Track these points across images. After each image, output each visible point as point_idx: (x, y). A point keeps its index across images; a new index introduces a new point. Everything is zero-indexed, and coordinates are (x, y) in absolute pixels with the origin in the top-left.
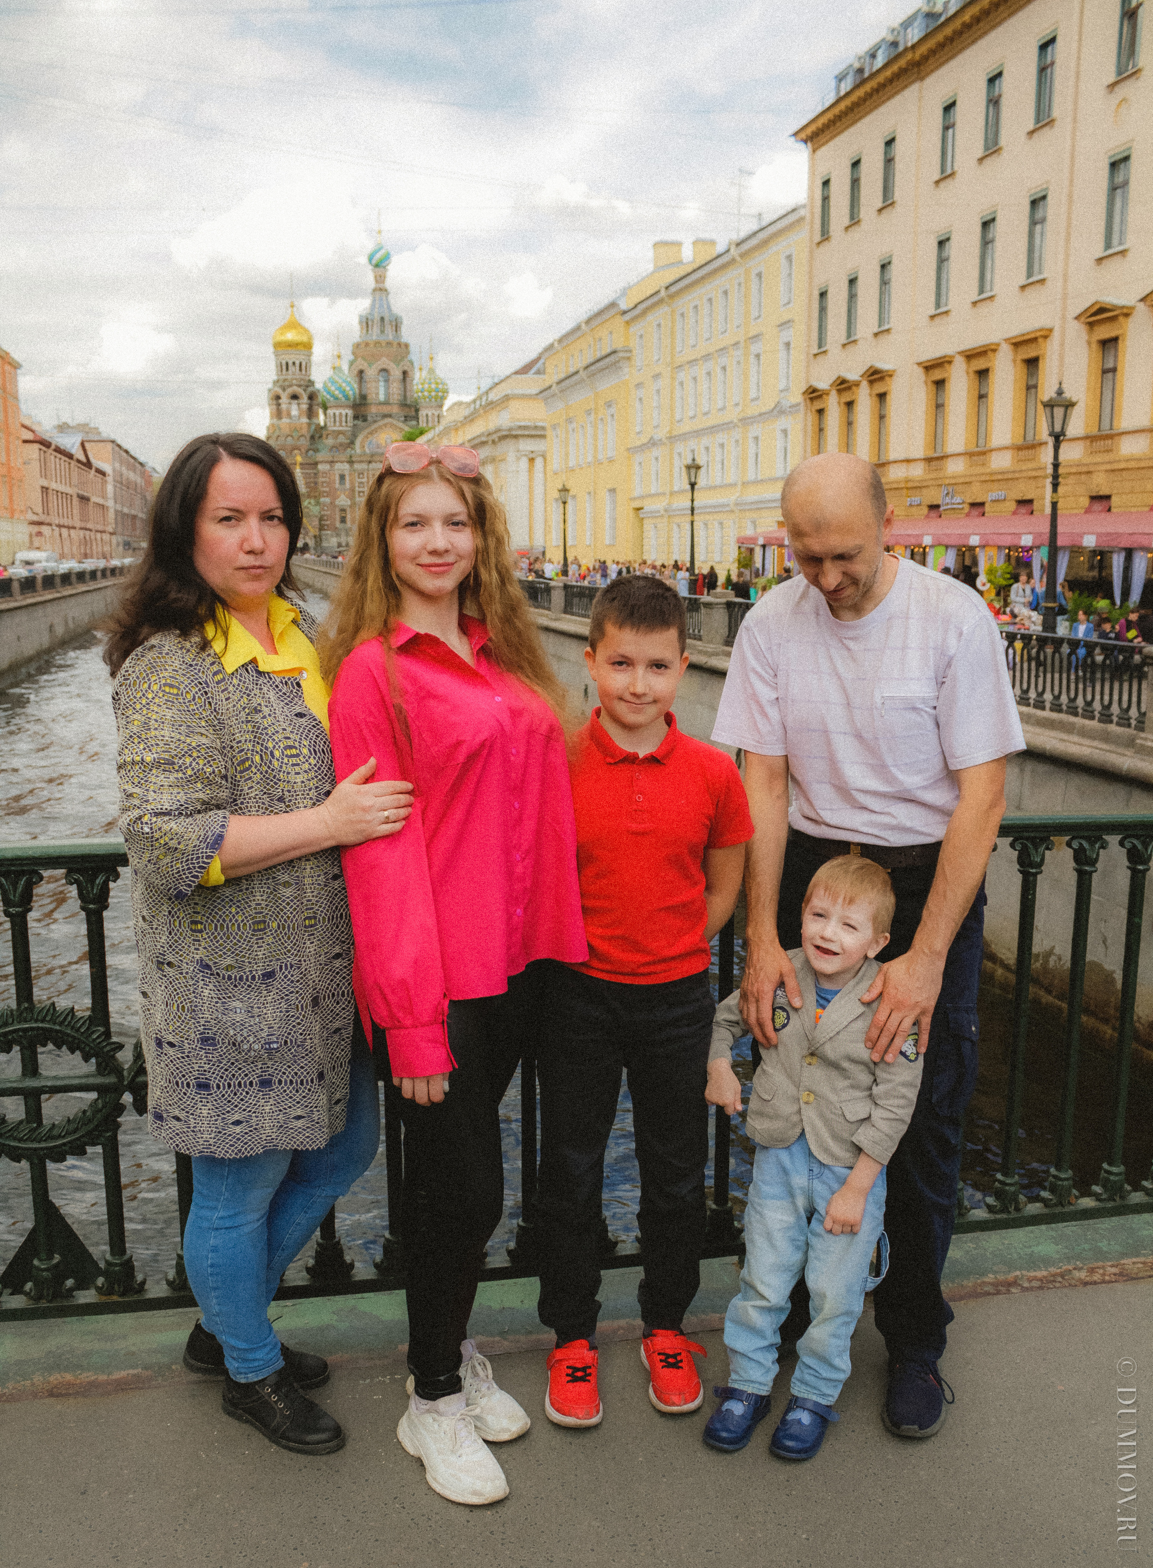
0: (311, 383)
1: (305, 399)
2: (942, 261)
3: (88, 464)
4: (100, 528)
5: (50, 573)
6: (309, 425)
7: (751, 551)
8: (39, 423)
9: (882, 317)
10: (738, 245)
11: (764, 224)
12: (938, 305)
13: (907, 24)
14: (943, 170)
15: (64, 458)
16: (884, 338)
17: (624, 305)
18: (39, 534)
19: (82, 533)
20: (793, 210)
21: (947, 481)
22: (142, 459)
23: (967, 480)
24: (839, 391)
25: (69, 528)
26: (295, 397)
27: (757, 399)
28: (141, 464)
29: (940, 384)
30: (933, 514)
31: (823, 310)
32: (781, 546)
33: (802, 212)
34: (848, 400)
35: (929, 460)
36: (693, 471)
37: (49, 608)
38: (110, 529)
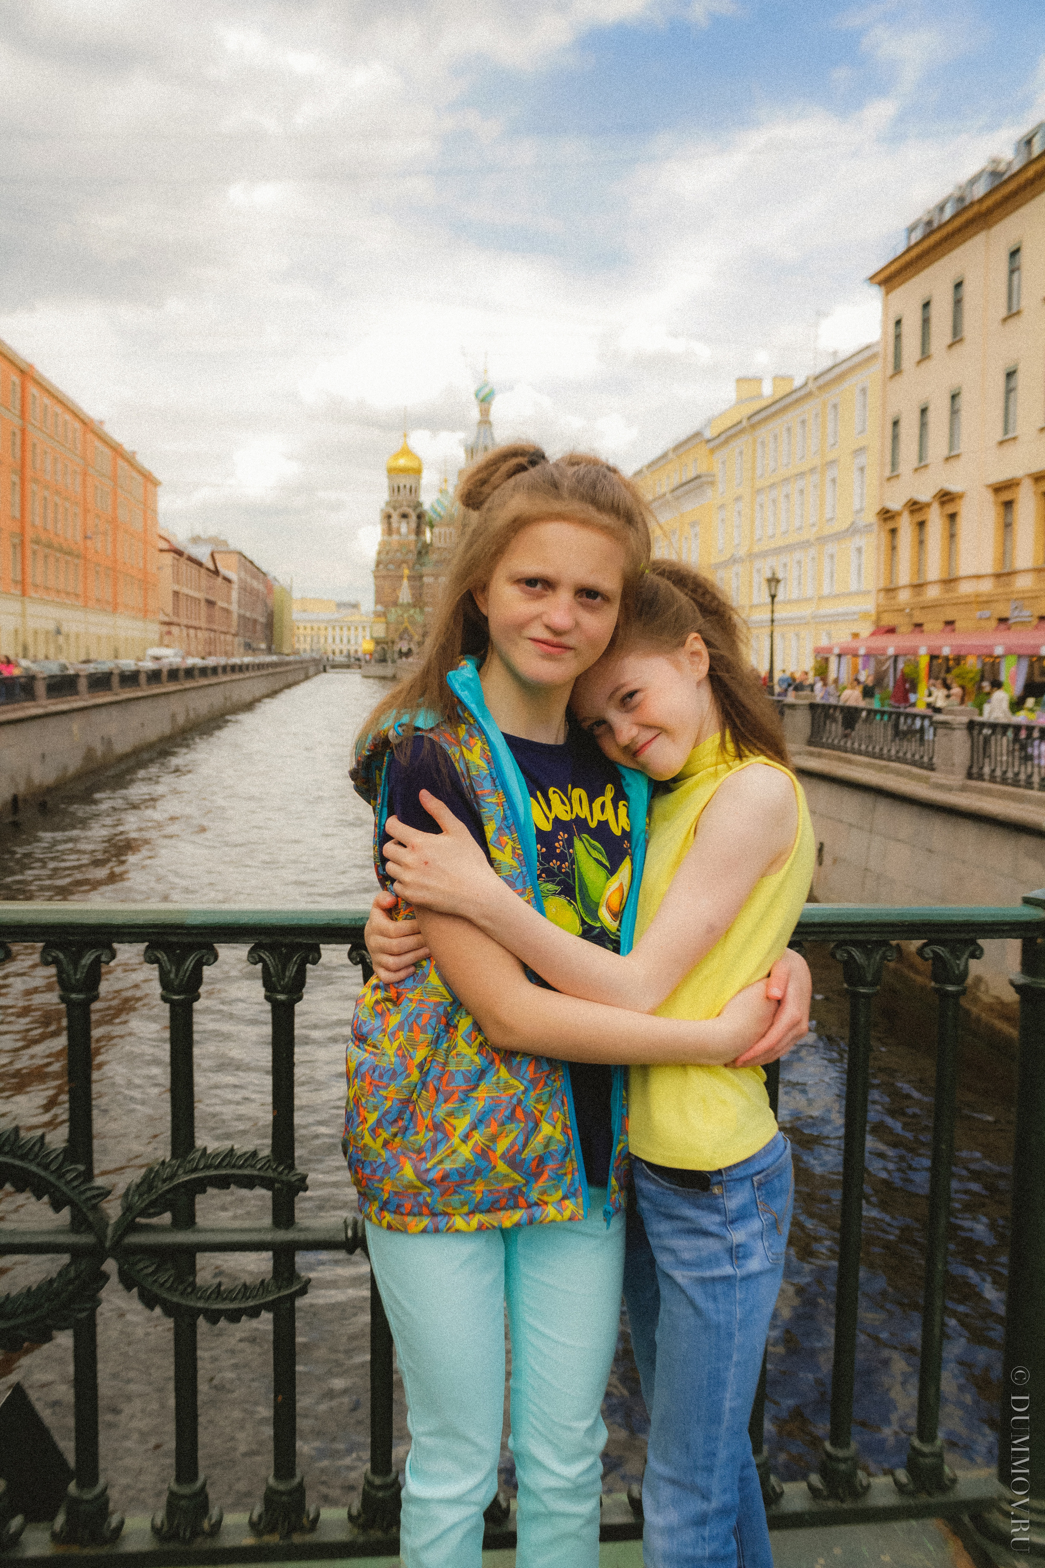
0: (419, 505)
1: (413, 518)
2: (1009, 391)
3: (216, 572)
4: (224, 629)
5: (175, 667)
6: (417, 541)
7: (827, 660)
8: (175, 535)
9: (952, 445)
10: (816, 378)
11: (838, 360)
12: (1006, 431)
13: (973, 181)
14: (1010, 308)
15: (195, 566)
16: (953, 462)
17: (708, 434)
18: (169, 633)
19: (207, 634)
20: (868, 347)
21: (1015, 596)
22: (264, 569)
23: (1034, 595)
24: (912, 512)
25: (195, 628)
26: (404, 516)
27: (832, 519)
28: (264, 574)
29: (1008, 505)
30: (1002, 626)
31: (895, 437)
32: (856, 656)
33: (875, 350)
34: (920, 520)
35: (998, 576)
36: (773, 584)
37: (173, 699)
38: (233, 630)
